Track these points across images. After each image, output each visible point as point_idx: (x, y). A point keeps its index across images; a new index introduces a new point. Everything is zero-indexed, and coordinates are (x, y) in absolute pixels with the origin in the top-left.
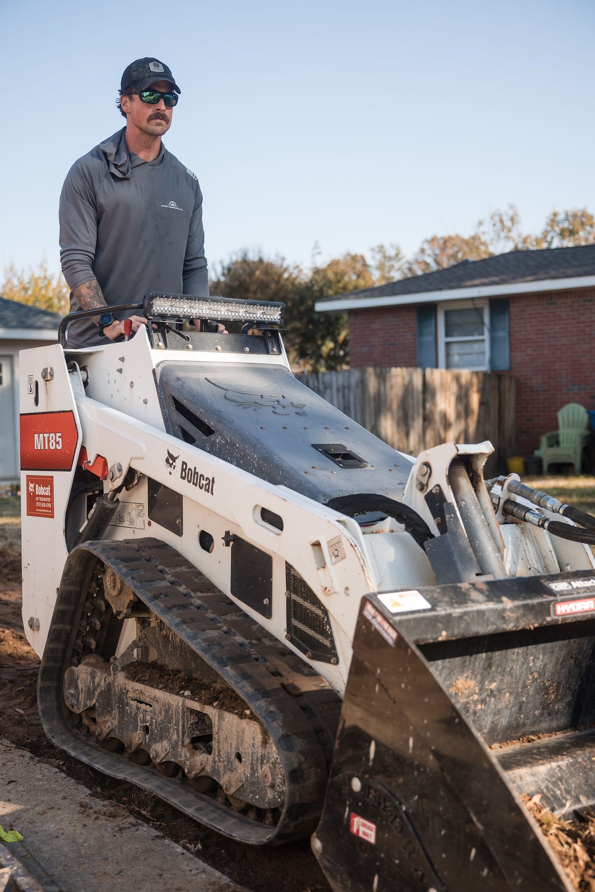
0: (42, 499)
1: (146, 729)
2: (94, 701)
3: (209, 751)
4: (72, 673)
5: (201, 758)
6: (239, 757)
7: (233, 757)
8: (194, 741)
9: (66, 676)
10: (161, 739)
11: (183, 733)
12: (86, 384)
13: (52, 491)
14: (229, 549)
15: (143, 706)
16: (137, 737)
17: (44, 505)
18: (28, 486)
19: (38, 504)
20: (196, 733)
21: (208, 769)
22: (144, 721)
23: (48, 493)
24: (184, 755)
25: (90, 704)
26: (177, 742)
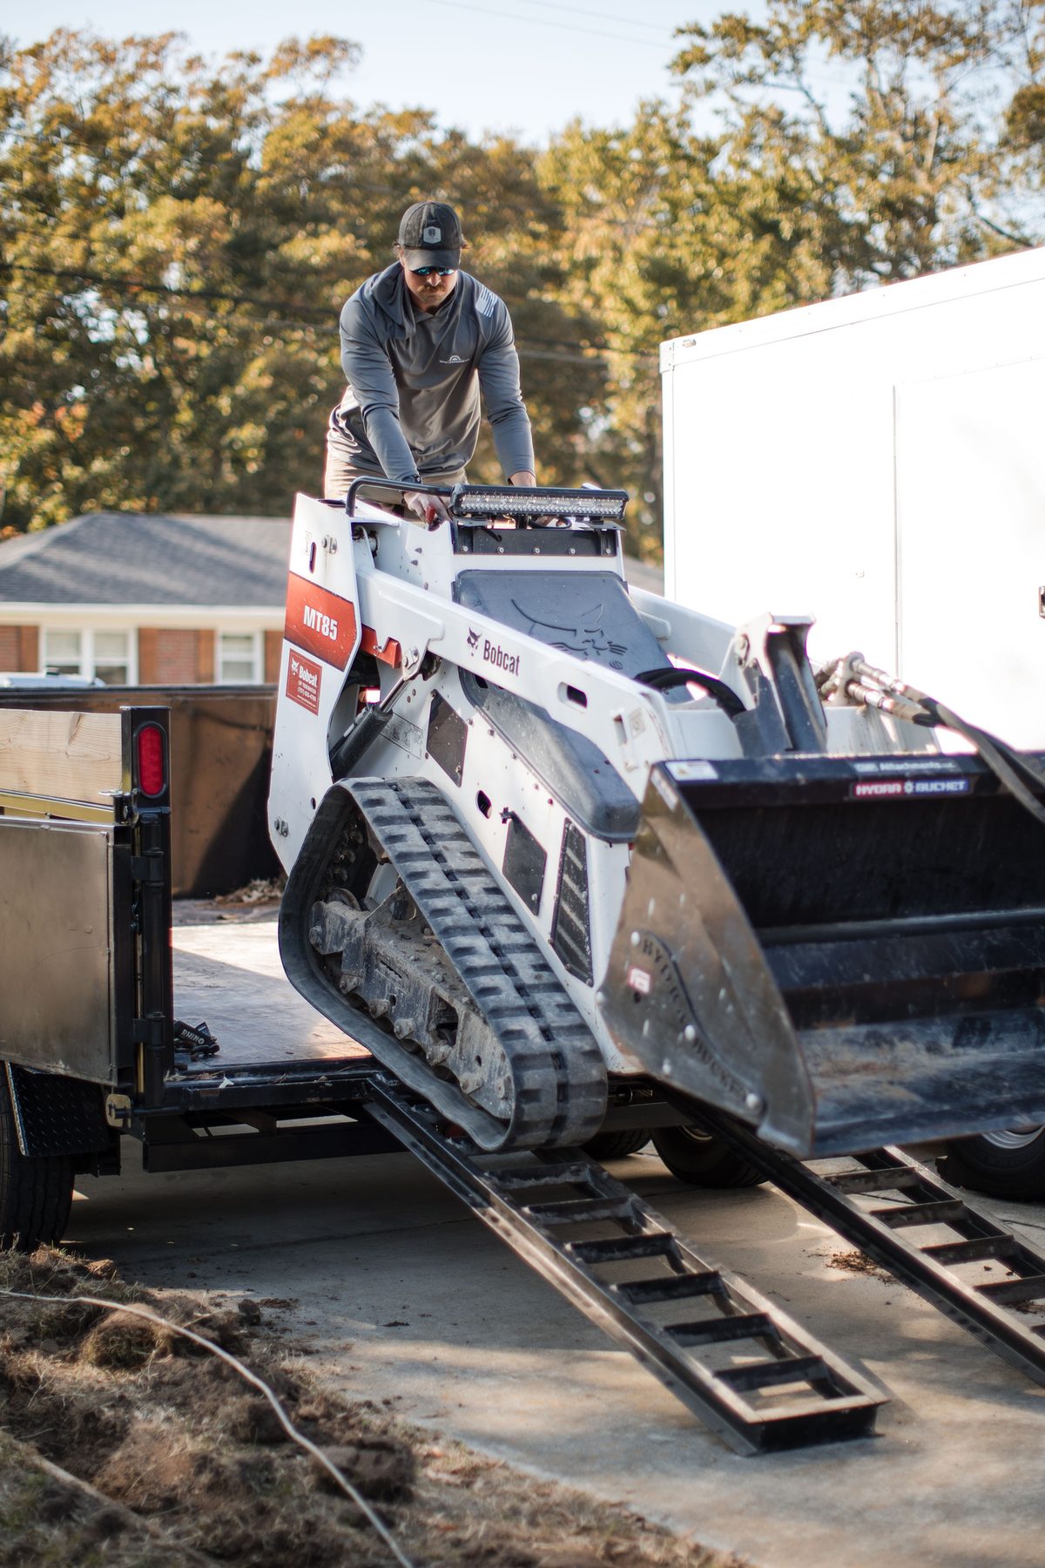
0: (306, 686)
1: (393, 1000)
2: (341, 949)
3: (452, 1043)
4: (320, 909)
5: (443, 1049)
6: (479, 1060)
7: (473, 1058)
8: (439, 1027)
9: (313, 909)
10: (407, 1015)
11: (429, 1019)
12: (374, 554)
13: (318, 682)
14: (506, 826)
15: (392, 974)
16: (382, 1004)
17: (307, 694)
18: (290, 663)
19: (300, 690)
20: (444, 1020)
21: (449, 1061)
22: (391, 990)
23: (314, 683)
24: (426, 1040)
25: (336, 949)
26: (422, 1025)
